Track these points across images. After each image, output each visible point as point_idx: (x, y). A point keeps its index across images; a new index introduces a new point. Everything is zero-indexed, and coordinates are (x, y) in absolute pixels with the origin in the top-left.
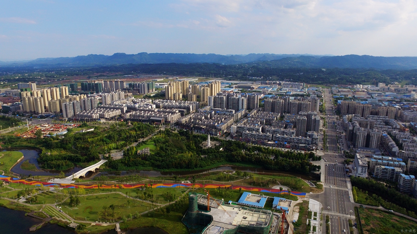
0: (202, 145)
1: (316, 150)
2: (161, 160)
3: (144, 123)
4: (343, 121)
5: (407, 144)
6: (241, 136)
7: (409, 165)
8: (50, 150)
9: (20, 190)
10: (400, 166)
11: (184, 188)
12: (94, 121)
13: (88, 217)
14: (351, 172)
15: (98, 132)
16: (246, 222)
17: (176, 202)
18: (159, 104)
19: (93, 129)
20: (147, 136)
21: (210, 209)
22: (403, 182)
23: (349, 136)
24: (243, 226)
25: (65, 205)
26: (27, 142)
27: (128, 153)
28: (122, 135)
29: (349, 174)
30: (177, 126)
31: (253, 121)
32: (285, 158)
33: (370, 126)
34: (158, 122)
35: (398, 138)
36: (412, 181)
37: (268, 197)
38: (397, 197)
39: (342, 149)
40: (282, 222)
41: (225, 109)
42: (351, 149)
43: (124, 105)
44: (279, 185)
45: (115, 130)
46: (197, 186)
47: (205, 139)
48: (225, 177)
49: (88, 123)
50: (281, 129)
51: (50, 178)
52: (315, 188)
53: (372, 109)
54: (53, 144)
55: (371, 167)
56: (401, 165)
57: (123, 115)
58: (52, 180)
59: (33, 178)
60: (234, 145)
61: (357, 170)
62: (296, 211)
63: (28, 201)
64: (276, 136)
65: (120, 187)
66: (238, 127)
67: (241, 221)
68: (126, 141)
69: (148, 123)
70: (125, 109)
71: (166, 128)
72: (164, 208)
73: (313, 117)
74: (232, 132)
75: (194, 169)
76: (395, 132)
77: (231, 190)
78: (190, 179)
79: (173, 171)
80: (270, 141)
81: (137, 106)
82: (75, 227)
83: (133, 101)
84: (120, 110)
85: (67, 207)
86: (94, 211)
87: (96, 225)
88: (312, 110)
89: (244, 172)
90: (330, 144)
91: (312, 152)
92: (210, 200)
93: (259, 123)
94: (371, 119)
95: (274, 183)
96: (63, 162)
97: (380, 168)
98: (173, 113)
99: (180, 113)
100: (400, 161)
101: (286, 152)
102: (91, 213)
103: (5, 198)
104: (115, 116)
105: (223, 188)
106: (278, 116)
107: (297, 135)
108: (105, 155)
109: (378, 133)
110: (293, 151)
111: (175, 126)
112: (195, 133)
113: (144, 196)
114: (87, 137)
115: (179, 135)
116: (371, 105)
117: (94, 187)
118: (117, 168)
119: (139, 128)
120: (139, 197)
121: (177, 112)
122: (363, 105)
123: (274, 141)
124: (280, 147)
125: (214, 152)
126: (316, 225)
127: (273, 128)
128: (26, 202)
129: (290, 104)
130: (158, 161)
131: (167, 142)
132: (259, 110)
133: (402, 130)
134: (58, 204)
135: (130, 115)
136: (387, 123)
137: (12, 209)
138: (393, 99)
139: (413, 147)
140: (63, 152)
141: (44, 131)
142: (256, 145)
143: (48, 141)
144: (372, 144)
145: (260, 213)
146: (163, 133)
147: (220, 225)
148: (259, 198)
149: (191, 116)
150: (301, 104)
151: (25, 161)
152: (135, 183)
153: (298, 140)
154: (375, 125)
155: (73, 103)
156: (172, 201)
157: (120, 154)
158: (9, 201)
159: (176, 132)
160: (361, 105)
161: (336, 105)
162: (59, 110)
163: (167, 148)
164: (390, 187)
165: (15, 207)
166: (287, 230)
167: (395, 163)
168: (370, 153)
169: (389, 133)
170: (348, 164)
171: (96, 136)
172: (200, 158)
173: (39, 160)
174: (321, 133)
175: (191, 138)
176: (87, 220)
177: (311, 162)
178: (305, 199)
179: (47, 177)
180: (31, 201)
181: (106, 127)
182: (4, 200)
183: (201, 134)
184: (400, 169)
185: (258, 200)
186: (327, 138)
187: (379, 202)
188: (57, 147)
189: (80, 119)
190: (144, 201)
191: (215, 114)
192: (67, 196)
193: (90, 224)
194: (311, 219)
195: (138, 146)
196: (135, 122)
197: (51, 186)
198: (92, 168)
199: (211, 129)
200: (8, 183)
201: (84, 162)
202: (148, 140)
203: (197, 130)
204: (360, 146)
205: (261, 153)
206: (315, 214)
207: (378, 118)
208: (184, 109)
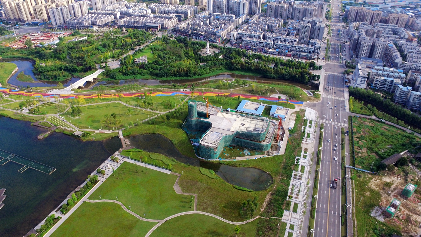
0: (201, 52)
1: (317, 59)
2: (159, 68)
3: (139, 30)
4: (349, 29)
5: (412, 55)
6: (241, 43)
7: (409, 76)
8: (44, 60)
9: (21, 101)
10: (400, 78)
11: (183, 96)
12: (86, 28)
13: (91, 126)
14: (350, 82)
15: (92, 41)
16: (244, 128)
17: (176, 110)
18: (154, 9)
19: (86, 38)
20: (143, 43)
21: (209, 116)
22: (399, 93)
23: (353, 45)
24: (241, 132)
25: (68, 115)
26: (19, 53)
27: (125, 62)
28: (118, 43)
29: (348, 84)
30: (175, 33)
31: (254, 28)
32: (285, 66)
33: (377, 35)
34: (154, 28)
35: (404, 48)
36: (409, 93)
37: (267, 105)
38: (390, 107)
39: (344, 59)
40: (278, 129)
41: (225, 14)
42: (353, 59)
43: (117, 10)
44: (277, 93)
45: (109, 38)
46: (196, 94)
47: (204, 46)
48: (224, 85)
49: (80, 31)
50: (282, 36)
51: (49, 89)
52: (313, 97)
53: (383, 15)
54: (46, 54)
55: (370, 78)
56: (400, 76)
57: (116, 21)
58: (51, 91)
59: (32, 89)
60: (234, 53)
61: (356, 81)
62: (293, 118)
63: (31, 112)
64: (278, 44)
65: (120, 97)
66: (238, 34)
67: (239, 127)
68: (122, 49)
69: (144, 30)
70: (119, 15)
71: (163, 34)
72: (165, 116)
73: (318, 24)
74: (232, 39)
75: (192, 77)
76: (402, 42)
77: (230, 98)
78: (189, 87)
79: (171, 79)
80: (271, 49)
81: (131, 11)
82: (80, 135)
83: (126, 6)
84: (113, 16)
85: (70, 117)
86: (96, 120)
87: (100, 133)
88: (318, 17)
89: (243, 80)
90: (333, 53)
91: (314, 61)
92: (209, 108)
93: (261, 30)
94: (379, 27)
95: (273, 91)
96: (59, 72)
97: (380, 79)
98: (169, 18)
99: (177, 19)
100: (400, 73)
101: (286, 60)
102: (93, 121)
103: (9, 109)
104: (109, 23)
105: (222, 96)
106: (281, 22)
107: (299, 43)
108: (102, 64)
109: (384, 43)
110: (294, 59)
111: (172, 32)
112: (193, 40)
113: (144, 104)
114: (80, 46)
115: (177, 42)
116: (383, 12)
117: (94, 96)
118: (115, 78)
119: (134, 35)
120: (139, 105)
121: (173, 17)
122: (373, 12)
123: (275, 49)
124: (281, 56)
125: (214, 60)
126: (310, 132)
127: (274, 35)
128: (30, 113)
129: (294, 9)
130: (156, 69)
131: (164, 49)
132: (261, 16)
133: (410, 40)
134: (60, 114)
135: (125, 21)
136: (395, 32)
137: (17, 120)
138: (408, 5)
139: (417, 58)
140: (58, 63)
141: (34, 41)
142: (256, 53)
143: (40, 52)
144: (375, 55)
145: (258, 120)
146: (160, 40)
147: (219, 131)
148: (257, 106)
149: (189, 21)
150: (306, 9)
151: (21, 72)
152: (134, 92)
153: (300, 48)
154: (382, 35)
155: (61, 9)
156: (172, 109)
157: (117, 63)
158: (12, 112)
159: (174, 39)
160: (371, 12)
161: (344, 11)
162: (46, 17)
163: (165, 56)
164: (386, 98)
165: (19, 117)
166: (282, 136)
167: (395, 74)
168: (372, 63)
169: (395, 43)
170: (348, 74)
171: (90, 44)
172: (199, 66)
173: (34, 71)
174: (324, 41)
175: (189, 45)
176: (91, 128)
177: (311, 71)
178: (302, 108)
179: (45, 89)
180: (34, 111)
181: (100, 35)
182: (7, 111)
183: (200, 41)
184: (400, 80)
185: (256, 108)
186: (330, 47)
187: (373, 112)
188: (51, 57)
189: (71, 27)
190: (144, 109)
191: (214, 19)
192: (68, 106)
193: (94, 132)
194: (306, 126)
195: (135, 54)
196: (131, 29)
197: (51, 97)
198: (90, 77)
199: (211, 36)
200: (8, 94)
201: (81, 72)
202: (145, 48)
203: (195, 37)
204: (363, 56)
205: (261, 61)
206: (311, 122)
207: (386, 27)
208: (181, 13)
